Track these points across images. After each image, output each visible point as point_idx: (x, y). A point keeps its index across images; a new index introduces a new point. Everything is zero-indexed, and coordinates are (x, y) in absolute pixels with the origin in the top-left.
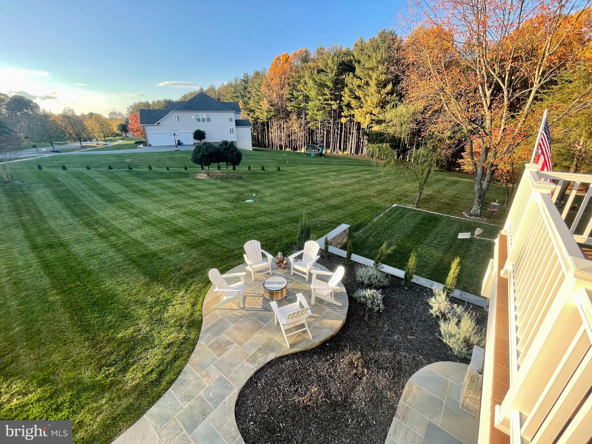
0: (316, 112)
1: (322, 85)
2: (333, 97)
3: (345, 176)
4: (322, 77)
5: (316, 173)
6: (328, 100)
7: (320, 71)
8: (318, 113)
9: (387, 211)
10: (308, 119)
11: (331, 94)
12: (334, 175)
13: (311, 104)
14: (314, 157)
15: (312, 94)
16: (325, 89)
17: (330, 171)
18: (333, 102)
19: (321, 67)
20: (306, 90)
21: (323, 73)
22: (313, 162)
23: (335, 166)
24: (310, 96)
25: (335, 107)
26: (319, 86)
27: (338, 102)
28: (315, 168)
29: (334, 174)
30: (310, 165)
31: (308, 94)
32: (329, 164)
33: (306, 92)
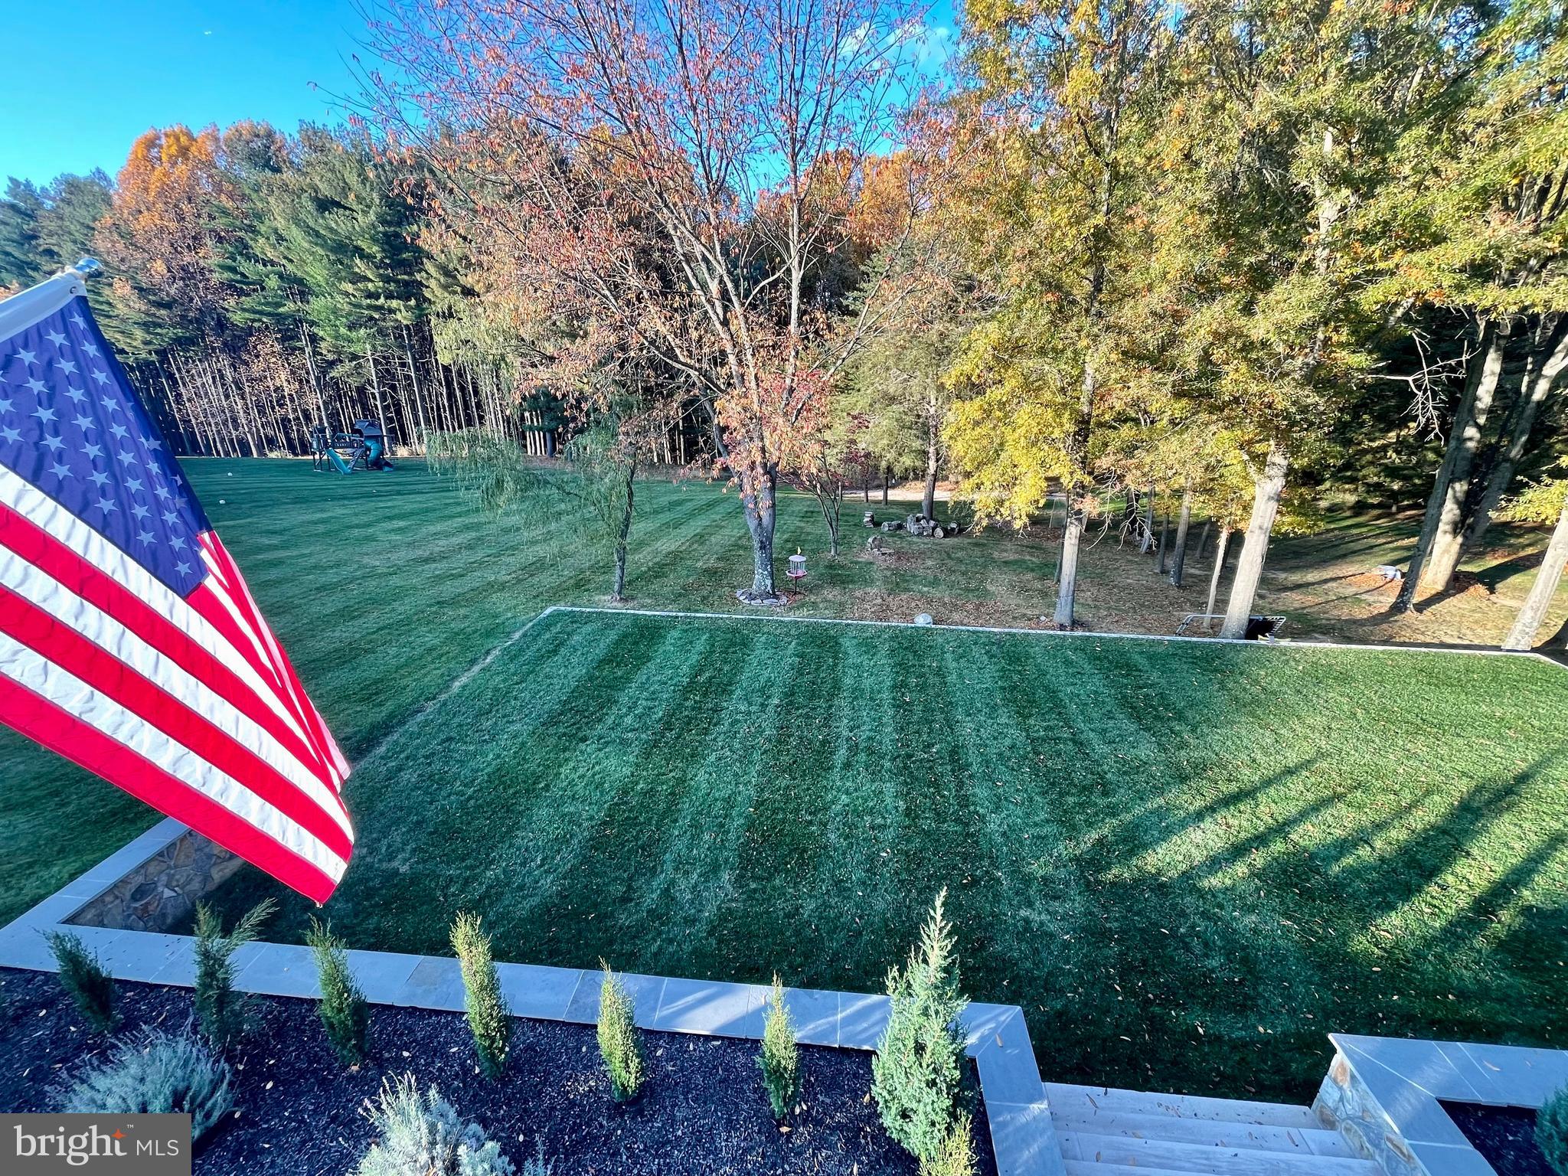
0: (343, 330)
1: (343, 250)
2: (392, 287)
3: (439, 527)
4: (337, 223)
5: (327, 534)
6: (378, 298)
7: (325, 205)
8: (353, 335)
9: (517, 636)
10: (324, 352)
11: (387, 280)
12: (400, 529)
13: (317, 306)
14: (354, 472)
15: (316, 273)
16: (358, 261)
17: (390, 518)
18: (394, 304)
19: (326, 190)
20: (291, 261)
21: (341, 211)
22: (340, 491)
23: (419, 497)
24: (310, 281)
25: (404, 317)
26: (333, 250)
27: (413, 302)
28: (339, 511)
29: (402, 524)
30: (320, 505)
31: (299, 274)
32: (399, 493)
33: (289, 267)
